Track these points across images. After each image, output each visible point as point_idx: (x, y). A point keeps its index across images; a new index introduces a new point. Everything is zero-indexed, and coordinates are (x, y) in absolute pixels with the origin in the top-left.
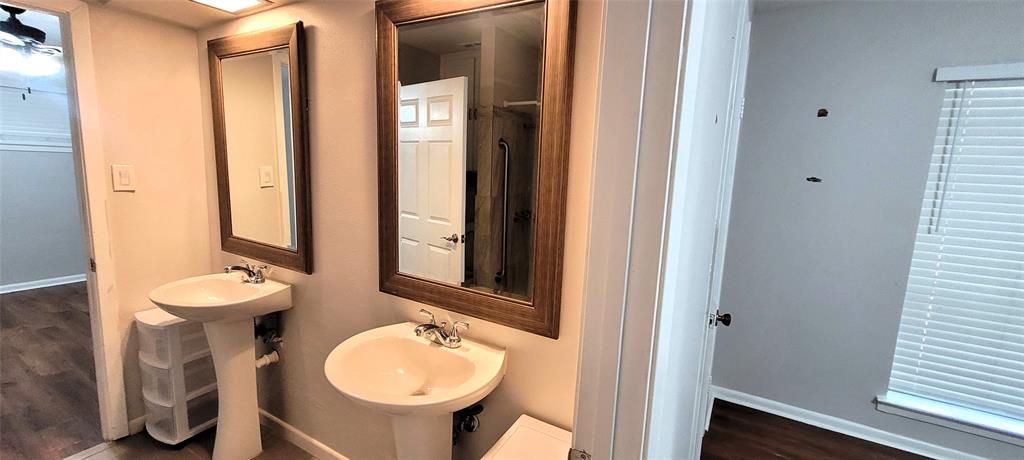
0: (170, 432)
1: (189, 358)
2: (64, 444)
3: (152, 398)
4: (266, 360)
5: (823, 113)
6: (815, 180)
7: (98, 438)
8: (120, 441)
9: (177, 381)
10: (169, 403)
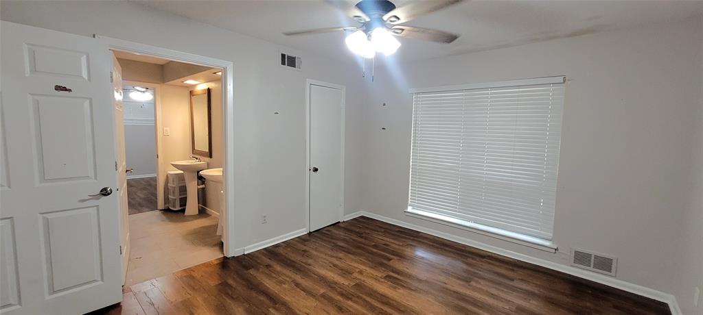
0: (174, 207)
1: (180, 185)
2: (147, 209)
3: (171, 197)
4: (201, 186)
5: (384, 105)
6: (384, 129)
7: (156, 208)
8: (161, 210)
9: (177, 191)
10: (175, 197)
